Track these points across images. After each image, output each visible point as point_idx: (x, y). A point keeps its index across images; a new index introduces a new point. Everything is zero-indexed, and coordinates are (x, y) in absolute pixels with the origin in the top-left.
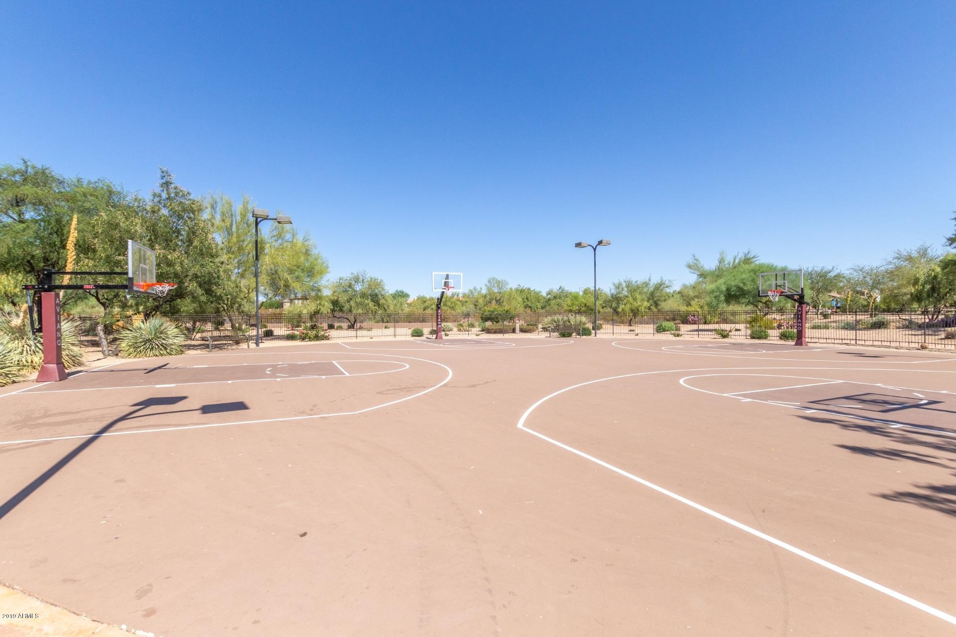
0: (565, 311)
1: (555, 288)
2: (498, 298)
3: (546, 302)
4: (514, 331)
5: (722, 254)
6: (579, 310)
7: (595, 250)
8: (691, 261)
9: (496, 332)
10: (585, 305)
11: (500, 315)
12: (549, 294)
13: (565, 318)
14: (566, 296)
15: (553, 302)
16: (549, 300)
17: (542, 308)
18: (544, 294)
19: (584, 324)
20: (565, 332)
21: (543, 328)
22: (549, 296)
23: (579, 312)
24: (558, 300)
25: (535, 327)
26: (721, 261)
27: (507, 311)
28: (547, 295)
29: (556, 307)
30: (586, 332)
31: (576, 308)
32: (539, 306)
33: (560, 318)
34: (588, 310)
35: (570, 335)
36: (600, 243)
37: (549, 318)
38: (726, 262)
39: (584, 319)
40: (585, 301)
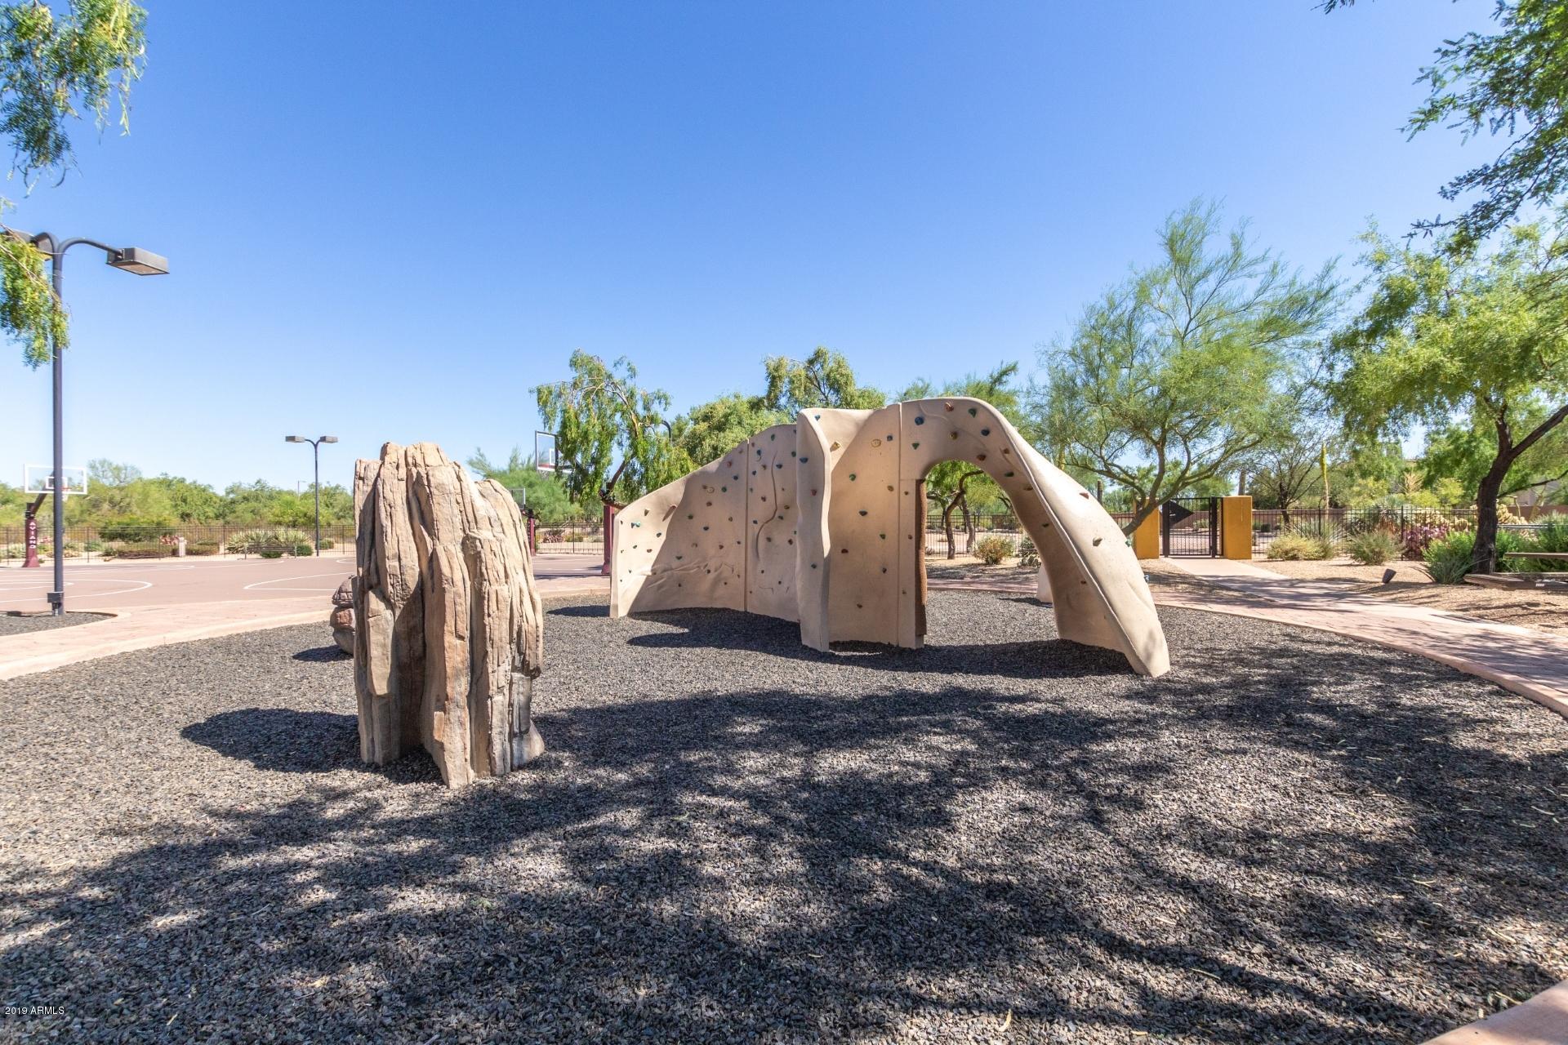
0: (270, 523)
1: (248, 482)
2: (118, 498)
3: (225, 506)
4: (175, 553)
5: (515, 450)
6: (295, 521)
7: (316, 446)
8: (474, 456)
9: (138, 555)
10: (305, 515)
11: (144, 529)
12: (231, 491)
13: (270, 534)
14: (271, 498)
15: (240, 508)
16: (233, 502)
17: (217, 517)
18: (221, 493)
19: (302, 541)
20: (271, 551)
21: (229, 549)
22: (231, 496)
23: (294, 525)
24: (253, 504)
25: (215, 548)
26: (514, 459)
27: (159, 524)
28: (228, 493)
29: (249, 517)
30: (304, 551)
31: (289, 519)
32: (211, 514)
33: (261, 532)
34: (311, 522)
35: (278, 555)
36: (323, 439)
37: (242, 534)
38: (520, 461)
39: (301, 534)
40: (305, 510)
